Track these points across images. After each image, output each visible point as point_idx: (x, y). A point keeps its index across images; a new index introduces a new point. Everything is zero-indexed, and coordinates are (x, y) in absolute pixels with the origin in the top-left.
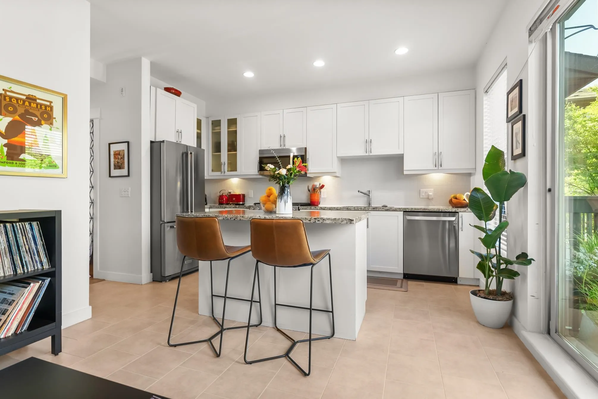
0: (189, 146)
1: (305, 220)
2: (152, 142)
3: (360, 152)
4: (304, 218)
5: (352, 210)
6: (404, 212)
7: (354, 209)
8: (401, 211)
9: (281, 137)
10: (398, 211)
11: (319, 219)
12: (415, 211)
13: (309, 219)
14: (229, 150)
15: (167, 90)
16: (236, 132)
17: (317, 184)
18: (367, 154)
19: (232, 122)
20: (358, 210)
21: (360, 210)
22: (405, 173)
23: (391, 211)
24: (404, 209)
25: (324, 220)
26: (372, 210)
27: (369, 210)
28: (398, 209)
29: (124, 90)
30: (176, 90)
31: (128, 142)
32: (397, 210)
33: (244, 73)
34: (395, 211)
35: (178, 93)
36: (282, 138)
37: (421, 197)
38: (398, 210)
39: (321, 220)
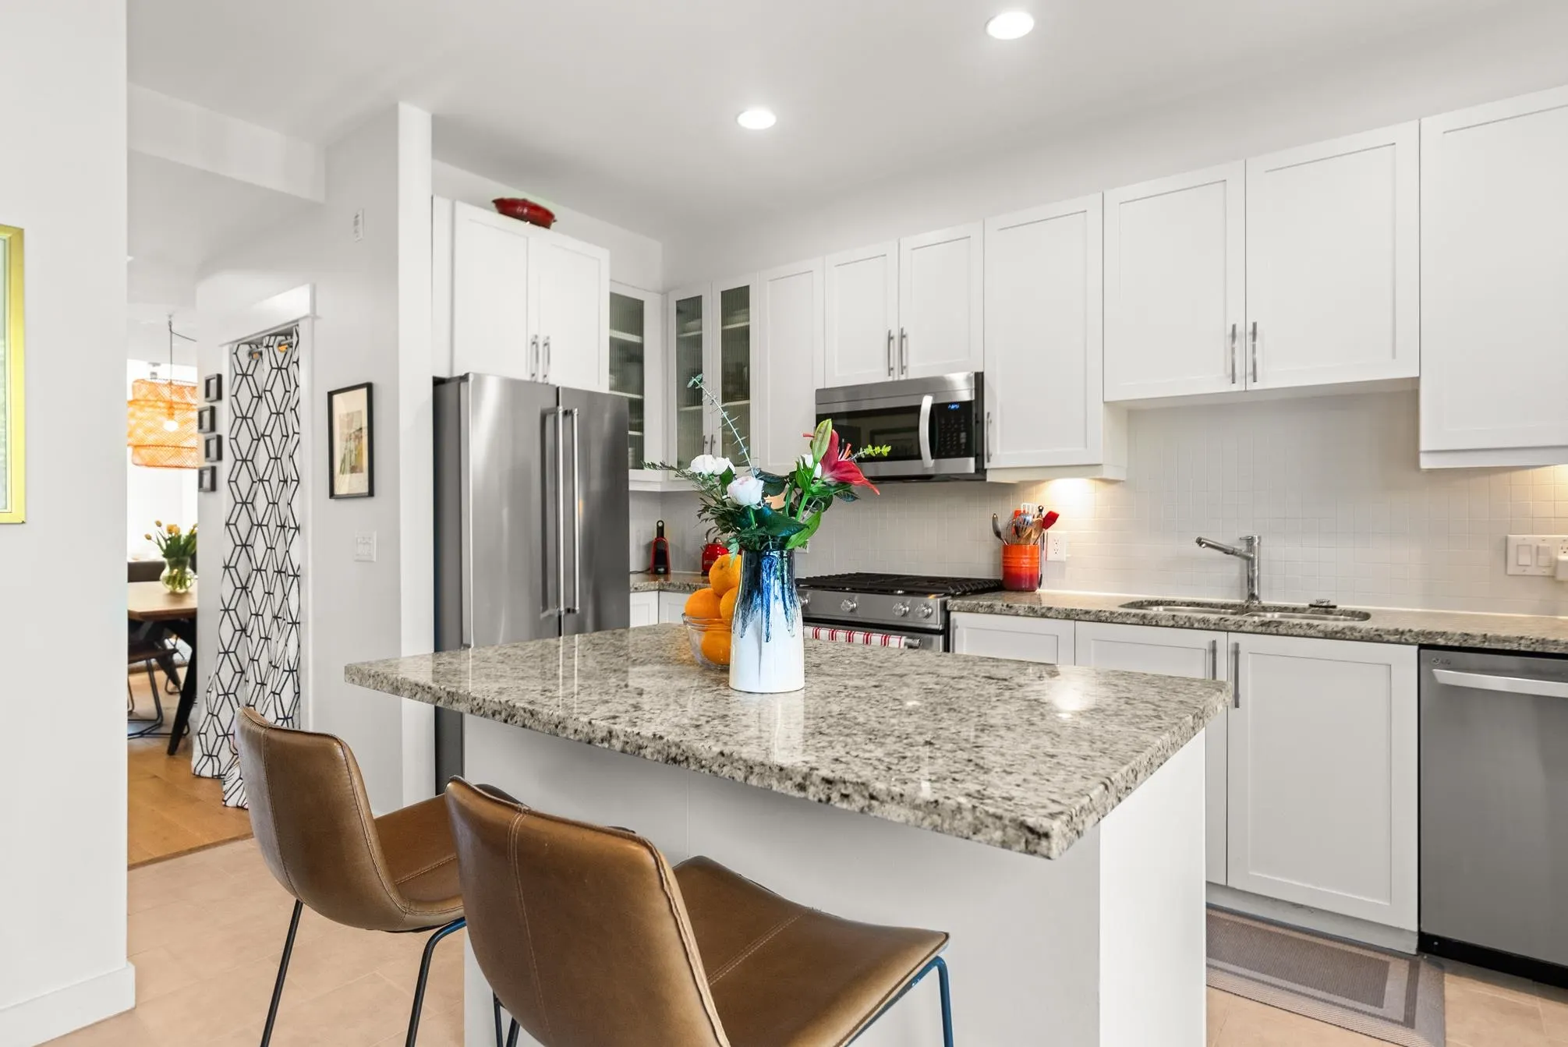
0: (565, 389)
1: (779, 781)
2: (438, 382)
5: (1163, 623)
6: (1421, 647)
7: (1171, 623)
8: (1407, 643)
9: (890, 338)
10: (1388, 642)
11: (849, 790)
12: (1486, 645)
13: (799, 780)
14: (726, 397)
15: (506, 207)
16: (746, 332)
17: (1031, 507)
18: (1237, 387)
19: (736, 301)
20: (1192, 627)
21: (1202, 625)
22: (1426, 463)
23: (1356, 640)
24: (1423, 634)
25: (872, 797)
26: (1259, 629)
27: (1243, 628)
28: (1388, 632)
29: (360, 218)
30: (535, 208)
31: (369, 387)
32: (1386, 637)
33: (742, 112)
34: (1371, 640)
35: (542, 218)
36: (897, 341)
37: (1510, 572)
38: (1392, 638)
39: (856, 797)
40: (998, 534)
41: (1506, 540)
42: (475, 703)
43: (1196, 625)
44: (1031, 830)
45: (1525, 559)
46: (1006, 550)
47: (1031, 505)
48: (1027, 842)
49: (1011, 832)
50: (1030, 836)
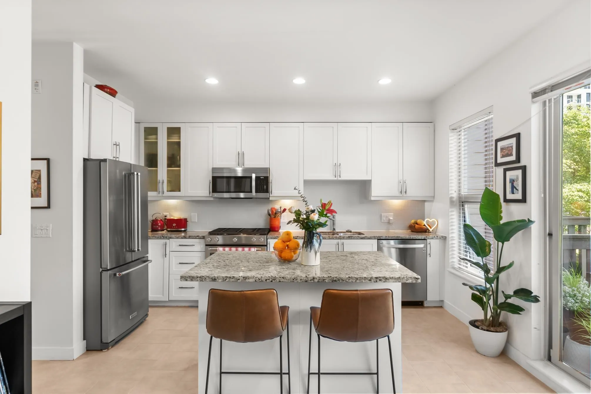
0: (133, 164)
2: (85, 160)
3: (329, 176)
4: (364, 278)
5: (327, 238)
6: (378, 239)
7: (329, 238)
8: (376, 239)
9: (239, 154)
10: (373, 239)
11: (381, 279)
12: (389, 238)
14: (169, 166)
15: (101, 87)
16: (179, 144)
17: (277, 207)
18: (336, 179)
19: (174, 131)
20: (333, 239)
21: (336, 238)
22: (372, 199)
23: (367, 239)
24: (379, 237)
26: (348, 238)
27: (345, 238)
28: (373, 237)
29: (40, 84)
30: (111, 89)
31: (48, 160)
32: (372, 238)
33: (207, 79)
34: (370, 239)
35: (113, 93)
36: (241, 156)
37: (382, 221)
38: (374, 238)
39: (383, 280)
40: (269, 215)
41: (381, 214)
42: (257, 278)
43: (334, 238)
44: (417, 278)
45: (384, 219)
46: (271, 220)
47: (277, 206)
48: (416, 280)
49: (413, 279)
50: (416, 279)
